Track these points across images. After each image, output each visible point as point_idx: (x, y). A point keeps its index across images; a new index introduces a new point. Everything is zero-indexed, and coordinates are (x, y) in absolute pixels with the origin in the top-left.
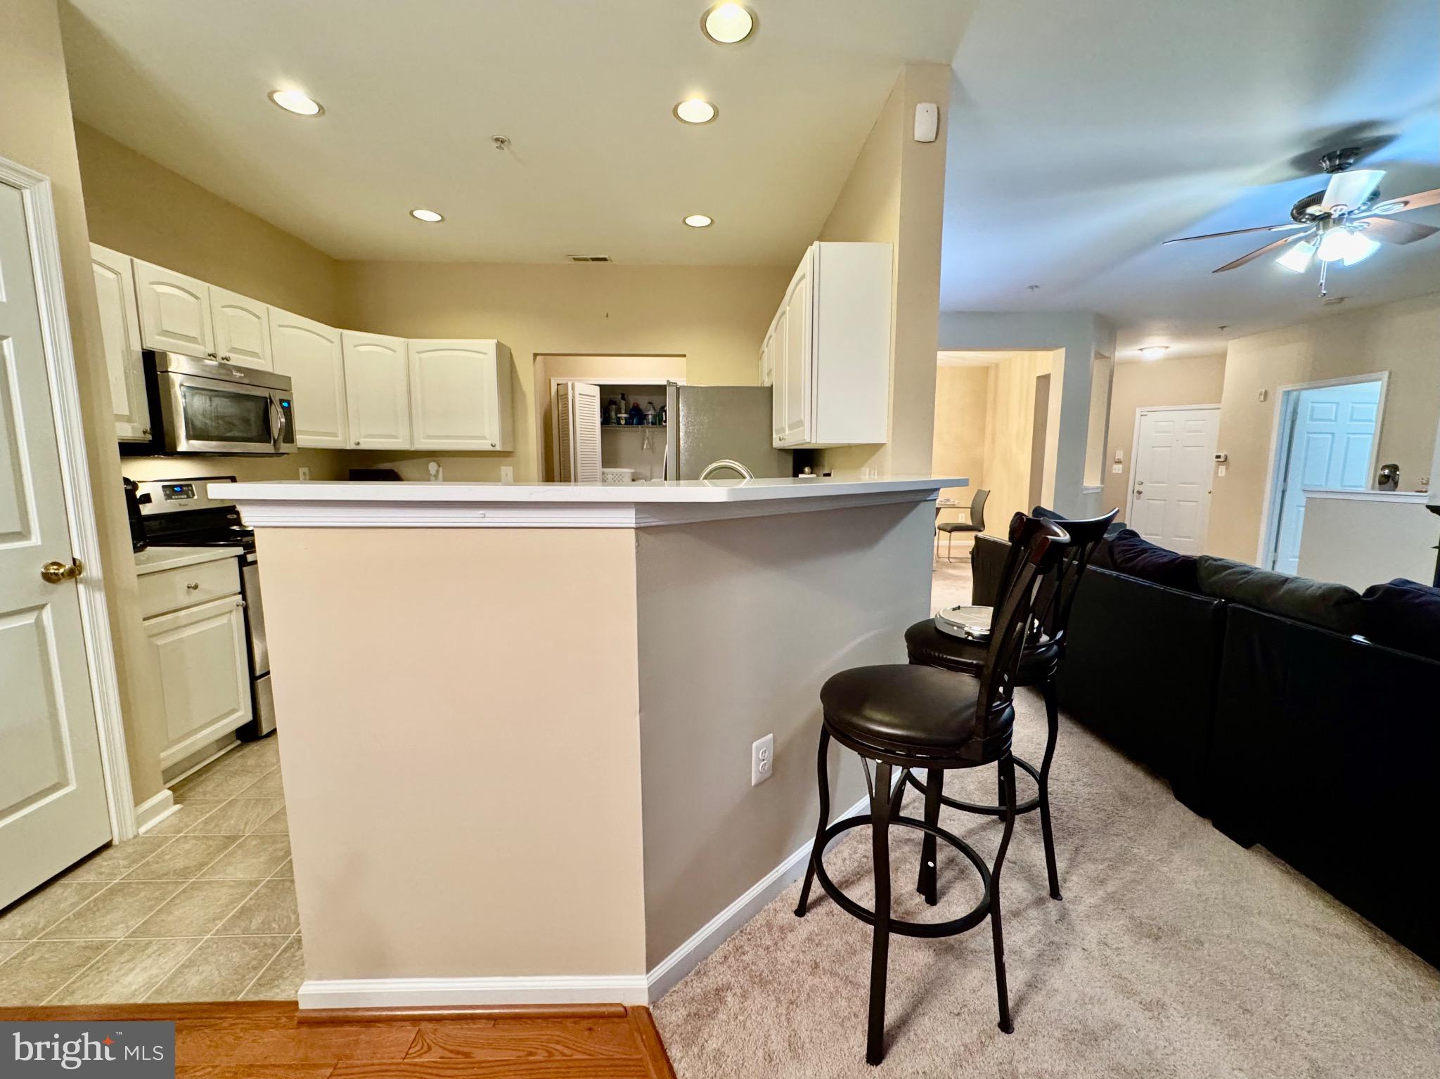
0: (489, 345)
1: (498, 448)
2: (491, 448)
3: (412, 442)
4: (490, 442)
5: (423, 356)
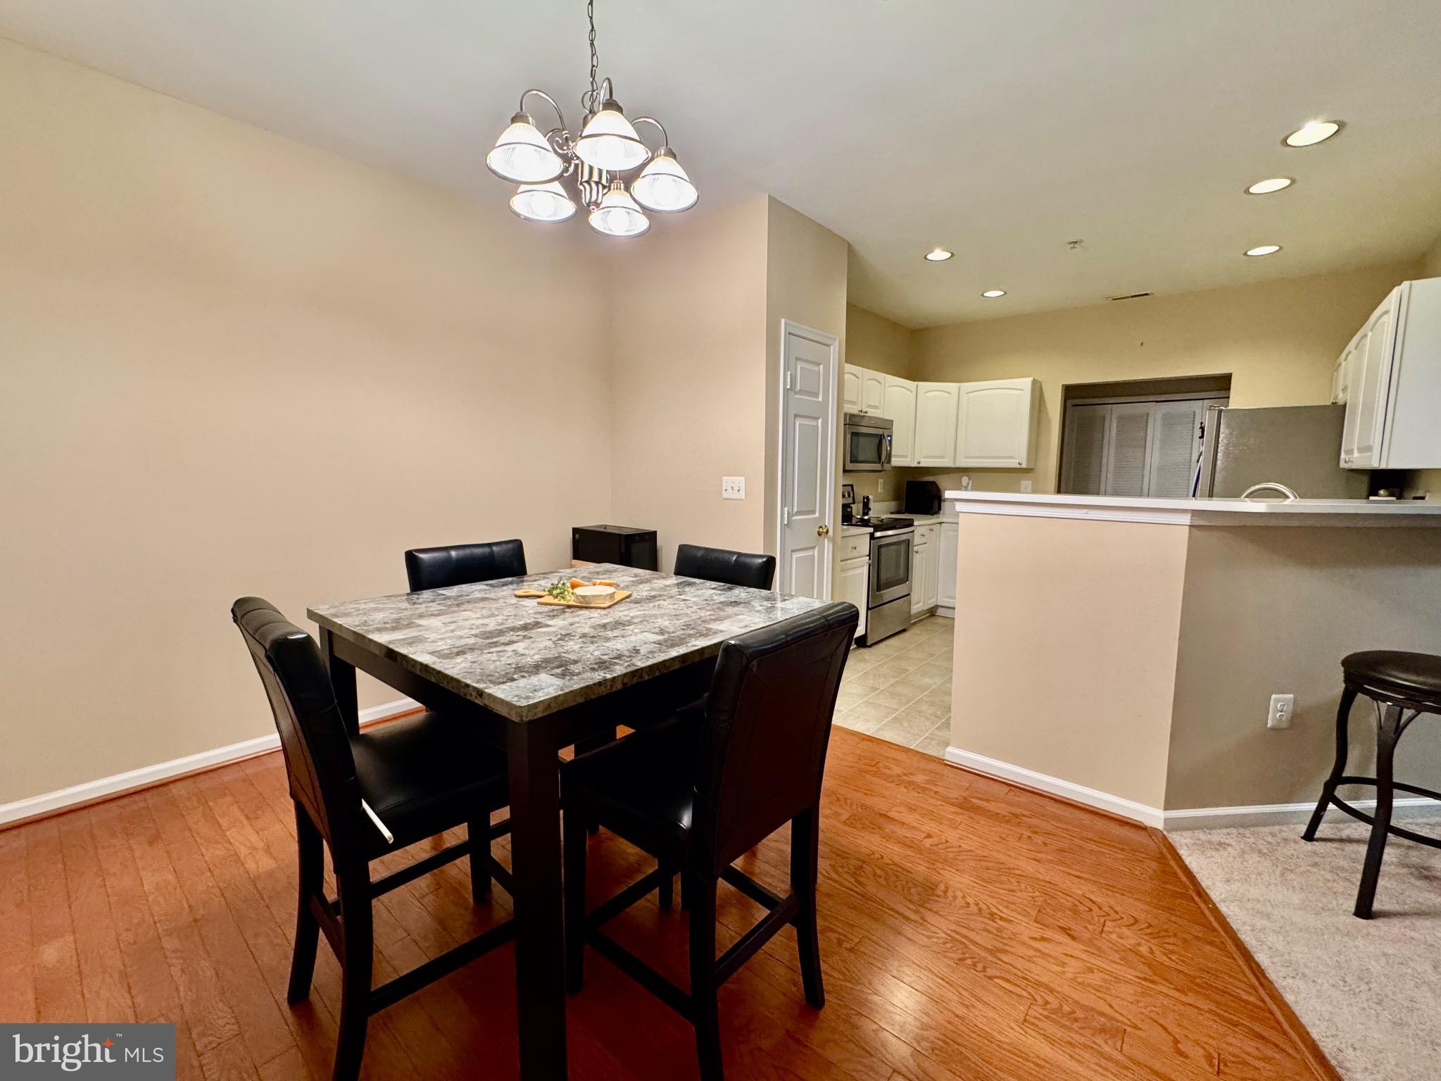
0: (1026, 383)
1: (1024, 466)
2: (1018, 466)
3: (954, 462)
4: (1017, 461)
5: (971, 395)
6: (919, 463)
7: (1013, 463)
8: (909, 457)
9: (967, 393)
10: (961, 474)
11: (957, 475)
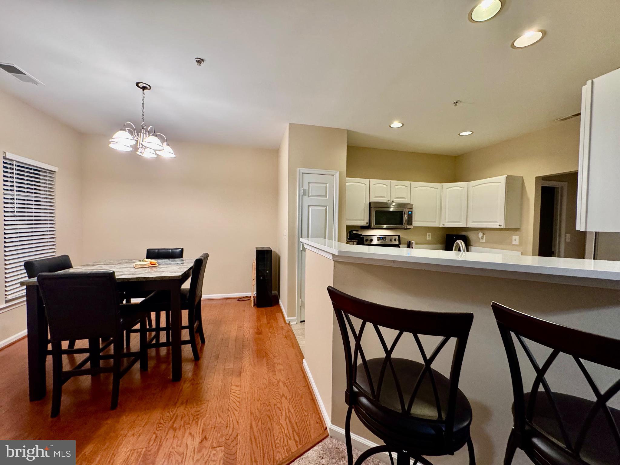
0: (503, 178)
1: (502, 227)
2: (500, 227)
3: (467, 226)
4: (499, 224)
5: (474, 188)
6: (444, 225)
7: (496, 226)
8: (437, 222)
9: (473, 187)
10: (478, 231)
11: (476, 232)
